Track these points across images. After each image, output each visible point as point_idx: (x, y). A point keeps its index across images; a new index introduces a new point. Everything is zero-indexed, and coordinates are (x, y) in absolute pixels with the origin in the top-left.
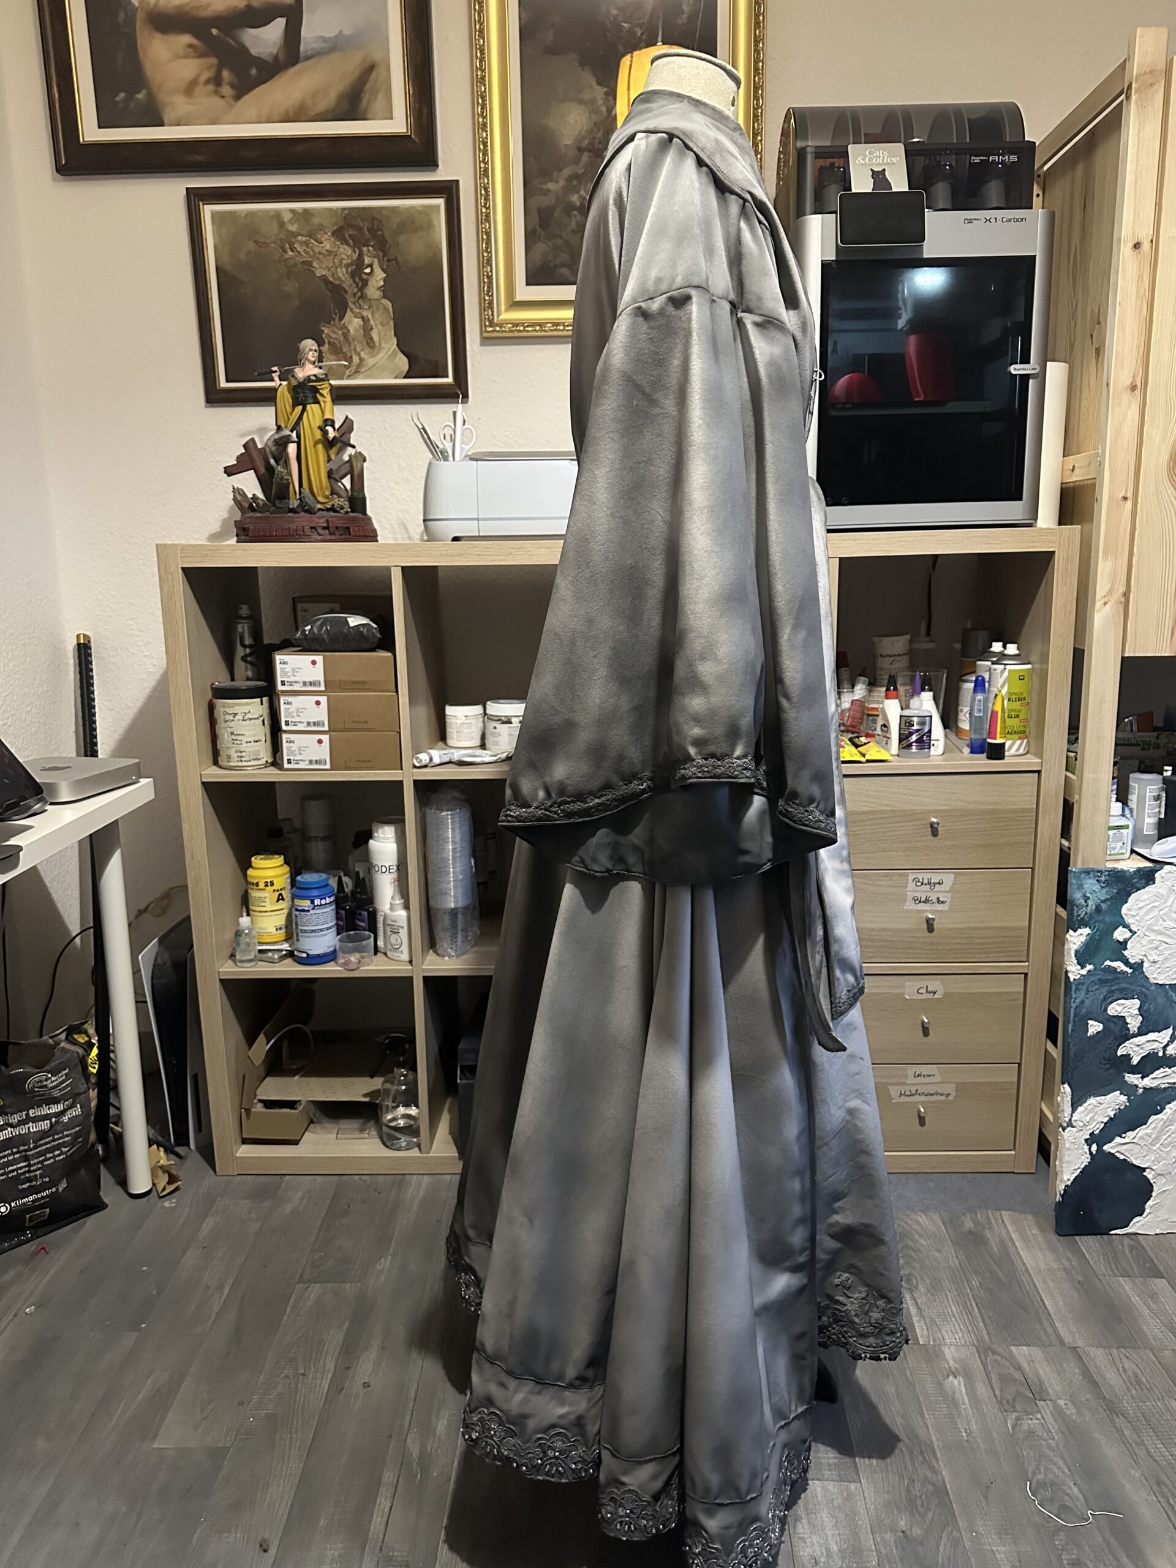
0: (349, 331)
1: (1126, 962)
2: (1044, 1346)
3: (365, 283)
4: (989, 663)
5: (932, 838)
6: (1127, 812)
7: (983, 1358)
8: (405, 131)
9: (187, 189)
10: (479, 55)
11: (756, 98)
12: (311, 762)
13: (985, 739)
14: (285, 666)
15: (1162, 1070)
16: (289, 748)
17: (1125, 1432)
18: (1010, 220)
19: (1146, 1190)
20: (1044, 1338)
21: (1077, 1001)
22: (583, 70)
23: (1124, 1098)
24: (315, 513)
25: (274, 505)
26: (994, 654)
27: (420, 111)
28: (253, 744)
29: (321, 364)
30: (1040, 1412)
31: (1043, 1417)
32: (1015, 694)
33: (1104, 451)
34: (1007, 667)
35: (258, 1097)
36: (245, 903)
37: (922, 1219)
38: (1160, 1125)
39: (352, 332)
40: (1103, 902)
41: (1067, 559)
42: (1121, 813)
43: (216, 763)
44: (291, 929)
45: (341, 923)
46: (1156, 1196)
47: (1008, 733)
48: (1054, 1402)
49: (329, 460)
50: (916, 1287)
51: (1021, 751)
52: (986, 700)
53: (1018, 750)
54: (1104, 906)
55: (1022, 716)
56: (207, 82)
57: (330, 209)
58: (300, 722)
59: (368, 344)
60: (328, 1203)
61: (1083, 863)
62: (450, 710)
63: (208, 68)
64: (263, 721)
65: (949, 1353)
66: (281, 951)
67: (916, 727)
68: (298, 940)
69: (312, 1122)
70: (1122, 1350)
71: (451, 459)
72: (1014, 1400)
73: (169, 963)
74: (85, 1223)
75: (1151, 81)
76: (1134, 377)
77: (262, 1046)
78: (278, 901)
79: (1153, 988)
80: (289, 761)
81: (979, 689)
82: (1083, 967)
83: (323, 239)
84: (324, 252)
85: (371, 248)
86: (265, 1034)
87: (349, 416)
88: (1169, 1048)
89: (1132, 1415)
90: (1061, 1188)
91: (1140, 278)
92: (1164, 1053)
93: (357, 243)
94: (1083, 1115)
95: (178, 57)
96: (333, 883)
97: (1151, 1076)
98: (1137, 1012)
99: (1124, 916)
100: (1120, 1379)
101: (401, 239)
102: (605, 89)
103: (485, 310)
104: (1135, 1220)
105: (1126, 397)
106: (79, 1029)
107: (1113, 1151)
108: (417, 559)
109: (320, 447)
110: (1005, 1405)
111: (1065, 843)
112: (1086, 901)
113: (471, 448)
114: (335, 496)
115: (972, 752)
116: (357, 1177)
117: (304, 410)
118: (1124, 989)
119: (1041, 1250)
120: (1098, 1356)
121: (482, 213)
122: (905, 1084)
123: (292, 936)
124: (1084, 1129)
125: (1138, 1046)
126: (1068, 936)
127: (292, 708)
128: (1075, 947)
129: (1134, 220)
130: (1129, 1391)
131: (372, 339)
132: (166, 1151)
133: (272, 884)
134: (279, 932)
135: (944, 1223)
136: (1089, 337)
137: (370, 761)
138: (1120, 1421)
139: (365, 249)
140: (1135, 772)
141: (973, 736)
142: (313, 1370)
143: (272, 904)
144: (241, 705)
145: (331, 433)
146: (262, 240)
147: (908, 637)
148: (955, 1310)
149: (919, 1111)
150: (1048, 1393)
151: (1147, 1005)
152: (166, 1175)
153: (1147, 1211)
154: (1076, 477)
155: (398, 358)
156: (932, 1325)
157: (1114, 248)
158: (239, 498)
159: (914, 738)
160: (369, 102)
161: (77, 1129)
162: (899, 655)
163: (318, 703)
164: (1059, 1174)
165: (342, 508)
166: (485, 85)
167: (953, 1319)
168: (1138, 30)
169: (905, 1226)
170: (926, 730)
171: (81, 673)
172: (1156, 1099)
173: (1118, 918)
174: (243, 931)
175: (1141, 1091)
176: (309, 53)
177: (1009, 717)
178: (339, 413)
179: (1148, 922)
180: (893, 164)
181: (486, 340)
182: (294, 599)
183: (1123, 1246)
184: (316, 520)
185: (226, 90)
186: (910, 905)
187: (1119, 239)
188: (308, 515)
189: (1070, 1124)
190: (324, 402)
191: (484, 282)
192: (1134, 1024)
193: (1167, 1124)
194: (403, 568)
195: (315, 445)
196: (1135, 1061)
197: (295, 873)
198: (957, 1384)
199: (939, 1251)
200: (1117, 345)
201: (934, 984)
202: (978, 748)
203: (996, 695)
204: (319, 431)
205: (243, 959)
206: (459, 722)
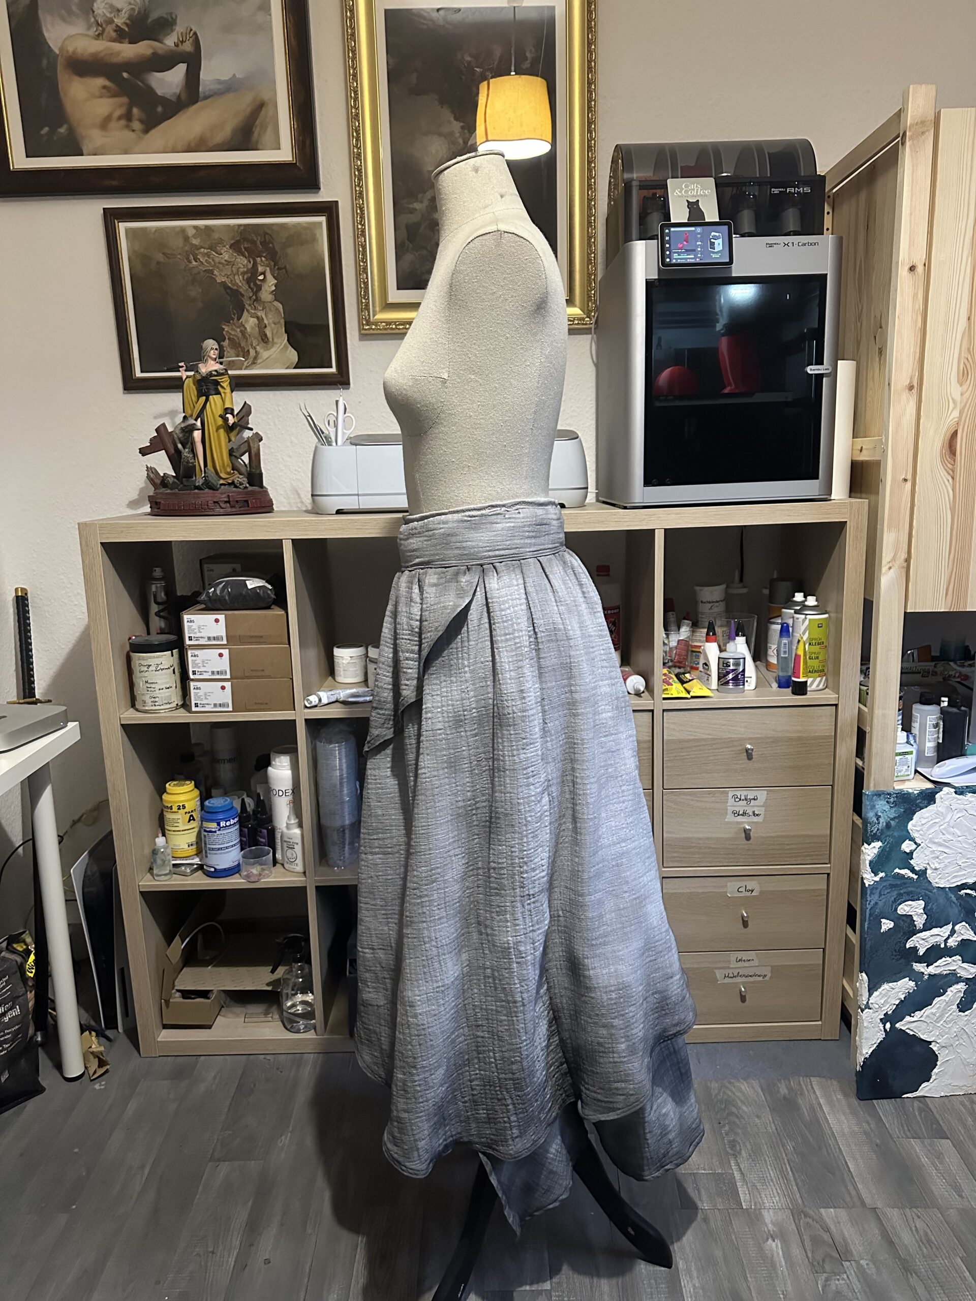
0: (246, 328)
1: (913, 870)
2: (848, 1207)
3: (259, 288)
4: (793, 611)
5: (747, 761)
6: (911, 738)
7: (797, 1221)
8: (291, 159)
9: (104, 209)
10: (353, 95)
11: (590, 131)
12: (215, 705)
13: (790, 677)
14: (192, 624)
15: (944, 959)
16: (196, 694)
17: (918, 1290)
18: (804, 244)
19: (931, 1060)
20: (848, 1199)
21: (872, 903)
22: (442, 107)
23: (912, 984)
24: (217, 490)
25: (182, 483)
26: (797, 603)
27: (304, 143)
28: (165, 690)
29: (221, 360)
30: (846, 1273)
31: (848, 1277)
32: (815, 639)
33: (887, 440)
34: (808, 616)
35: (176, 988)
36: (161, 826)
37: (744, 1086)
38: (942, 1006)
39: (249, 329)
40: (892, 819)
41: (857, 528)
42: (906, 740)
43: (133, 705)
44: (201, 846)
45: (245, 839)
46: (941, 1065)
47: (810, 672)
48: (857, 1262)
49: (230, 441)
50: (740, 1153)
51: (821, 687)
52: (791, 643)
53: (818, 686)
54: (892, 823)
55: (820, 657)
56: (120, 118)
57: (228, 226)
58: (205, 672)
59: (263, 340)
60: (237, 1081)
61: (875, 787)
62: (337, 652)
63: (121, 106)
64: (174, 670)
65: (768, 1217)
66: (192, 864)
67: (732, 667)
68: (206, 857)
69: (223, 1007)
70: (914, 1210)
71: (334, 444)
72: (823, 1261)
73: (97, 874)
74: (25, 1107)
75: (921, 130)
76: (911, 378)
77: (179, 945)
78: (189, 821)
79: (935, 890)
80: (196, 705)
81: (784, 634)
82: (876, 874)
83: (222, 251)
84: (224, 262)
85: (263, 259)
86: (180, 936)
87: (247, 402)
88: (949, 941)
89: (925, 1273)
90: (861, 1060)
91: (915, 295)
92: (945, 945)
93: (252, 254)
94: (878, 999)
95: (93, 96)
96: (237, 804)
97: (935, 964)
98: (922, 911)
99: (910, 831)
100: (913, 1239)
101: (290, 251)
102: (462, 124)
103: (362, 311)
104: (923, 1085)
105: (905, 395)
106: (17, 939)
107: (903, 1028)
108: (305, 533)
109: (222, 431)
110: (816, 1267)
111: (860, 763)
112: (878, 819)
113: (352, 432)
114: (236, 472)
115: (780, 687)
116: (263, 1056)
117: (207, 400)
118: (911, 892)
119: (844, 1114)
120: (894, 1216)
121: (358, 229)
122: (729, 968)
123: (202, 851)
124: (879, 1010)
125: (923, 939)
126: (863, 848)
127: (198, 660)
128: (869, 858)
129: (910, 247)
130: (921, 1249)
131: (266, 335)
132: (97, 1036)
133: (184, 807)
134: (191, 847)
135: (762, 1090)
136: (873, 338)
137: (267, 704)
138: (914, 1280)
139: (258, 259)
140: (916, 703)
141: (781, 674)
142: (221, 1247)
143: (184, 825)
144: (154, 657)
145: (231, 420)
146: (169, 252)
147: (724, 586)
148: (772, 1175)
149: (741, 991)
150: (852, 1255)
151: (930, 905)
152: (97, 1059)
153: (933, 1077)
154: (863, 457)
155: (288, 351)
156: (753, 1190)
157: (893, 270)
158: (152, 475)
159: (731, 676)
160: (259, 134)
161: (17, 1027)
162: (717, 602)
163: (221, 655)
164: (859, 1048)
165: (241, 484)
166: (358, 121)
167: (771, 1183)
168: (911, 86)
169: (730, 1094)
170: (741, 669)
171: (19, 621)
172: (940, 983)
173: (905, 833)
174: (159, 850)
175: (926, 977)
176: (207, 93)
177: (810, 659)
178: (238, 400)
179: (930, 836)
180: (706, 195)
181: (364, 336)
182: (201, 560)
183: (913, 1109)
184: (219, 495)
185: (136, 125)
186: (730, 818)
187: (897, 263)
188: (211, 491)
189: (868, 1006)
190: (224, 393)
191: (361, 288)
192: (920, 921)
193: (949, 1004)
194: (292, 540)
195: (217, 430)
196: (921, 952)
197: (205, 796)
198: (774, 1247)
199: (758, 1117)
200: (897, 352)
201: (752, 884)
202: (784, 683)
203: (799, 641)
204: (220, 419)
205: (160, 873)
206: (344, 661)
